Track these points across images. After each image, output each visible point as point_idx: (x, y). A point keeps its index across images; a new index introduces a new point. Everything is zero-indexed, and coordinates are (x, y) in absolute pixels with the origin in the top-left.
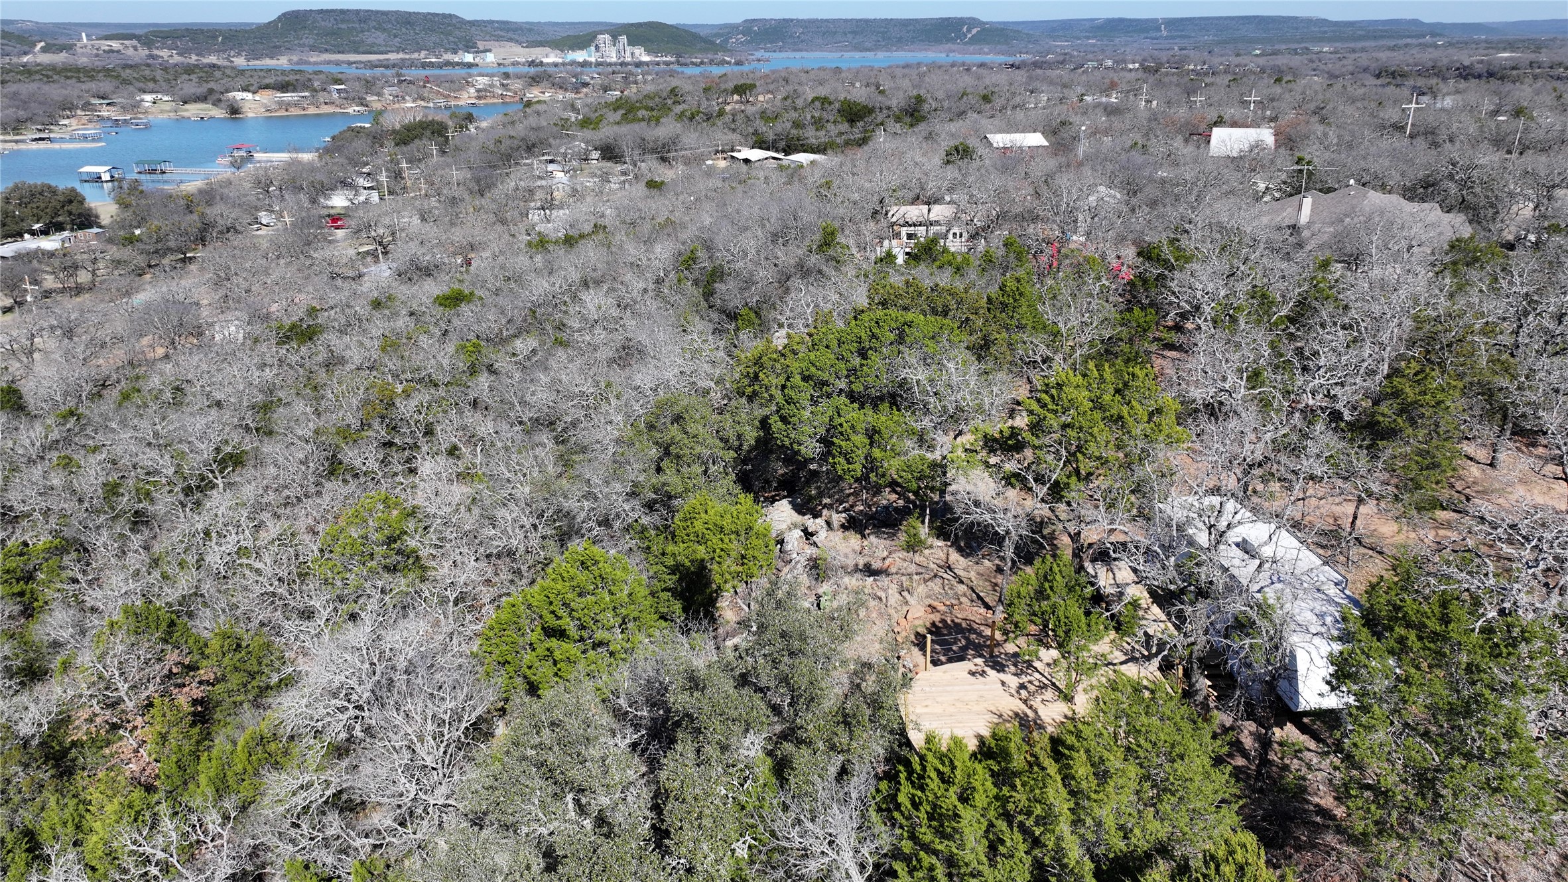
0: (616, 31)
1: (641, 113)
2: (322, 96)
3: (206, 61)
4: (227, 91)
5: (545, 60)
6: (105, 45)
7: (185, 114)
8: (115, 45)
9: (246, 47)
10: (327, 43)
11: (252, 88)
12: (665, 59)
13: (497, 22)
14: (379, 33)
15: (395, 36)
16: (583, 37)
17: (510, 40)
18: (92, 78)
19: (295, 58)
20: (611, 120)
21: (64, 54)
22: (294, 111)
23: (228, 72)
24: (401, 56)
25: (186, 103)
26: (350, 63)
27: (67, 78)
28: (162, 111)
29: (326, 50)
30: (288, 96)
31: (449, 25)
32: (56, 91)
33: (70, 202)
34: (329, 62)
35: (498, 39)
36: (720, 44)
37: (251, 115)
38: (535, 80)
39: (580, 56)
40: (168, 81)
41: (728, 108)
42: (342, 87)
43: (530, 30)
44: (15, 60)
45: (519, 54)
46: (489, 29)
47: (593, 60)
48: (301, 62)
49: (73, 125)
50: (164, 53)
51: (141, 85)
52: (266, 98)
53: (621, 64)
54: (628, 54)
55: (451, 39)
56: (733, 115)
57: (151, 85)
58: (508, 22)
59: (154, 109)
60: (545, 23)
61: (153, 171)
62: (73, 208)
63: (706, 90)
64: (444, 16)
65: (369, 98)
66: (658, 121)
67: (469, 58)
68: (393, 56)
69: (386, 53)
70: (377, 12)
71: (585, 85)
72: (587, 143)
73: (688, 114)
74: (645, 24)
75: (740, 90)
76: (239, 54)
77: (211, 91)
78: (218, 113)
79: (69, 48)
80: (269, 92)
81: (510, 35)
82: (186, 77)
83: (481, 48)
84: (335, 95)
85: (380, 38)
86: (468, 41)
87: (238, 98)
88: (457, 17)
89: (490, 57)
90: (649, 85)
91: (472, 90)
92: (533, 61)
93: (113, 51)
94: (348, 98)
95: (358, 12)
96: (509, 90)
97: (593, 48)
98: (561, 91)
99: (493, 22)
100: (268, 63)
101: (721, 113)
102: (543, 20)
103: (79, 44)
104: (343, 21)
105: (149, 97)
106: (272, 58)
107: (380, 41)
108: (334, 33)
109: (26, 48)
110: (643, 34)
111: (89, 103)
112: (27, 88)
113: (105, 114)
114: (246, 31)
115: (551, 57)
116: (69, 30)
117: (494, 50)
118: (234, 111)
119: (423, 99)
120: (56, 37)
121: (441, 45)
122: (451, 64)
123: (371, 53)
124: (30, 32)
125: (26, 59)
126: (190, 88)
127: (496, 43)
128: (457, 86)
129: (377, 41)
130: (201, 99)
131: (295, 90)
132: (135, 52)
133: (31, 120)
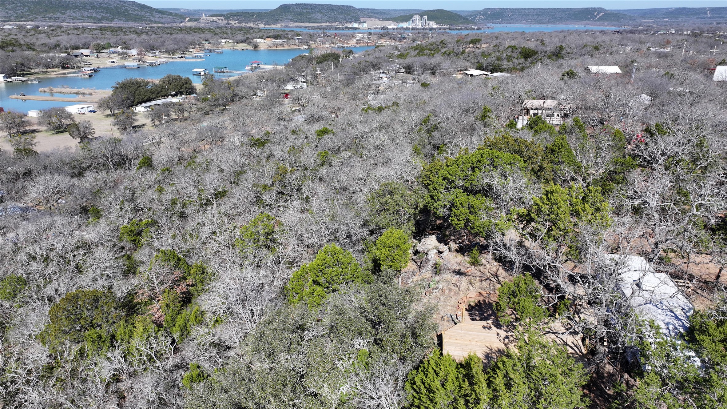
0: (422, 14)
1: (425, 52)
2: (291, 41)
3: (248, 25)
4: (254, 38)
5: (389, 27)
6: (211, 19)
7: (237, 48)
8: (215, 19)
9: (265, 20)
10: (297, 18)
11: (264, 37)
12: (444, 27)
13: (370, 9)
14: (319, 14)
15: (326, 16)
16: (407, 16)
17: (375, 17)
18: (204, 32)
19: (284, 25)
20: (412, 55)
21: (196, 22)
22: (280, 48)
23: (256, 30)
24: (327, 24)
25: (237, 43)
26: (306, 27)
27: (195, 32)
28: (228, 47)
29: (297, 21)
30: (277, 41)
31: (349, 11)
32: (190, 38)
33: (187, 83)
34: (297, 27)
35: (370, 17)
36: (471, 20)
37: (262, 49)
38: (382, 36)
39: (405, 25)
40: (232, 34)
41: (467, 50)
42: (300, 37)
43: (384, 13)
44: (178, 25)
45: (378, 24)
46: (366, 12)
47: (410, 27)
48: (286, 26)
49: (195, 51)
50: (233, 22)
51: (222, 35)
52: (269, 41)
53: (423, 29)
54: (427, 24)
55: (349, 17)
56: (469, 54)
57: (225, 35)
58: (375, 10)
59: (225, 46)
60: (391, 10)
61: (220, 72)
62: (187, 86)
63: (457, 42)
64: (347, 6)
65: (311, 43)
66: (433, 55)
67: (356, 25)
68: (324, 24)
69: (321, 23)
70: (319, 5)
71: (405, 38)
72: (400, 65)
73: (447, 53)
74: (437, 10)
75: (473, 42)
76: (262, 23)
77: (248, 38)
78: (250, 48)
79: (198, 20)
80: (270, 39)
81: (375, 15)
82: (239, 32)
83: (362, 21)
84: (297, 41)
85: (319, 16)
86: (356, 18)
87: (258, 41)
88: (353, 7)
89: (365, 25)
90: (433, 38)
91: (355, 40)
92: (384, 27)
93: (213, 21)
94: (302, 42)
95: (311, 5)
96: (371, 40)
97: (411, 22)
98: (393, 41)
99: (368, 9)
100: (273, 26)
101: (463, 52)
102: (390, 9)
103: (202, 18)
104: (305, 9)
105: (224, 41)
106: (275, 25)
107: (319, 18)
108: (300, 14)
109: (182, 20)
110: (434, 15)
111: (201, 43)
112: (179, 36)
113: (207, 47)
114: (265, 13)
115: (392, 25)
116: (199, 12)
117: (367, 22)
118: (256, 47)
119: (333, 44)
120: (194, 15)
121: (345, 20)
122: (347, 28)
123: (315, 23)
124: (185, 14)
125: (182, 24)
126: (240, 37)
127: (369, 19)
128: (348, 37)
129: (318, 18)
130: (244, 41)
131: (281, 38)
132: (222, 22)
133: (179, 49)
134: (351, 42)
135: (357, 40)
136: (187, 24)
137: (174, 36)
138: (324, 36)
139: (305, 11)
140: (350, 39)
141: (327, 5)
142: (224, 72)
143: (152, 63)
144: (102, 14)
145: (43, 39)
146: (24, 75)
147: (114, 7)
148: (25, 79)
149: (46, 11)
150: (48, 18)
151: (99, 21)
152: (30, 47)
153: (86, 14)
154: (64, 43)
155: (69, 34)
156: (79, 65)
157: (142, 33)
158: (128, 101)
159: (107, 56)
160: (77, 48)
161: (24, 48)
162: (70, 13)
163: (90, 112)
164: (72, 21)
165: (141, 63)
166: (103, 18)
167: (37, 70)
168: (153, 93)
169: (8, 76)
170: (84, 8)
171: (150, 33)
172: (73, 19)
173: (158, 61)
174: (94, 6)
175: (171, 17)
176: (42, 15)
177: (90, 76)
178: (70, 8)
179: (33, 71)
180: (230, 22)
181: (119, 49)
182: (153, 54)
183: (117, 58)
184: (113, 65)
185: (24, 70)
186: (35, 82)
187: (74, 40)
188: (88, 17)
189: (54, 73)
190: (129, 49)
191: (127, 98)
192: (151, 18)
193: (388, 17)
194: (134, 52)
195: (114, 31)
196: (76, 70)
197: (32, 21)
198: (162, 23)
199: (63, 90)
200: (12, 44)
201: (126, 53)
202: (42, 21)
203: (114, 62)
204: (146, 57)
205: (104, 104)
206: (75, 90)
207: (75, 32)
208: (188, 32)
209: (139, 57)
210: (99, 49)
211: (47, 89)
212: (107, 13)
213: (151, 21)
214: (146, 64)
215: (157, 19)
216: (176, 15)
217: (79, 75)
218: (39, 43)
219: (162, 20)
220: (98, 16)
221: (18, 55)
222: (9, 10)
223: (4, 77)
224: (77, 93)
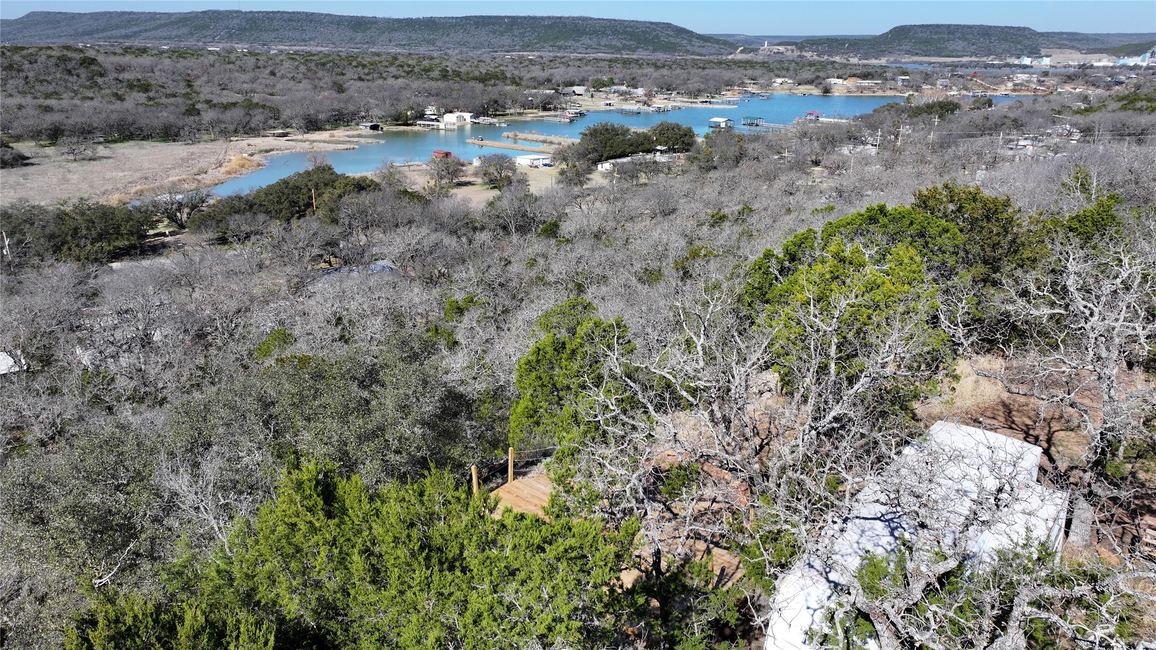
2: (890, 84)
3: (831, 59)
4: (828, 78)
5: (1096, 64)
6: (775, 49)
7: (796, 92)
8: (781, 49)
9: (862, 51)
10: (919, 49)
11: (844, 77)
13: (1067, 33)
14: (961, 42)
15: (973, 44)
16: (1141, 45)
17: (1073, 48)
18: (753, 67)
19: (892, 59)
21: (751, 54)
22: (867, 93)
23: (836, 66)
24: (973, 59)
25: (799, 84)
26: (930, 63)
27: (739, 67)
28: (783, 89)
29: (917, 54)
30: (865, 83)
31: (1021, 36)
34: (914, 63)
35: (1062, 47)
37: (836, 94)
38: (1070, 78)
39: (1131, 61)
40: (795, 70)
42: (908, 78)
43: (1095, 40)
44: (724, 57)
45: (1074, 59)
46: (1056, 39)
47: (1143, 64)
48: (896, 62)
51: (779, 72)
52: (851, 83)
55: (1019, 47)
57: (784, 72)
58: (1076, 34)
59: (778, 88)
60: (1114, 35)
61: (751, 125)
64: (1019, 29)
65: (924, 87)
67: (1027, 61)
68: (965, 59)
69: (962, 56)
70: (964, 26)
71: (1120, 83)
76: (856, 56)
77: (818, 77)
78: (816, 91)
79: (755, 50)
80: (854, 79)
81: (1074, 44)
82: (808, 68)
83: (1043, 54)
84: (900, 83)
85: (960, 45)
86: (1033, 49)
87: (833, 82)
88: (1030, 30)
89: (1046, 61)
91: (1010, 85)
92: (1084, 65)
93: (778, 53)
95: (949, 26)
97: (1148, 55)
98: (1093, 88)
99: (1062, 33)
100: (873, 62)
104: (936, 33)
105: (779, 80)
106: (876, 59)
107: (960, 48)
108: (927, 42)
109: (732, 50)
111: (743, 83)
113: (750, 89)
114: (865, 40)
115: (1104, 61)
116: (760, 40)
117: (1054, 56)
118: (827, 91)
119: (966, 89)
120: (751, 44)
121: (1008, 51)
122: (1008, 65)
123: (949, 56)
124: (738, 42)
125: (730, 57)
126: (806, 75)
127: (1058, 50)
128: (999, 80)
129: (957, 48)
130: (810, 82)
131: (873, 78)
132: (792, 53)
133: (705, 91)
134: (1003, 88)
135: (1015, 85)
136: (739, 56)
137: (707, 71)
138: (952, 76)
139: (935, 37)
140: (1002, 82)
141: (979, 26)
142: (757, 125)
143: (659, 108)
144: (624, 41)
145: (537, 72)
146: (496, 115)
147: (642, 32)
148: (495, 120)
149: (557, 38)
150: (558, 46)
151: (619, 50)
152: (515, 82)
153: (604, 41)
154: (558, 77)
155: (569, 66)
156: (564, 106)
157: (664, 66)
158: (595, 154)
159: (604, 96)
160: (572, 84)
161: (508, 82)
162: (586, 40)
163: (545, 165)
164: (584, 51)
165: (646, 107)
166: (624, 47)
167: (512, 111)
168: (631, 145)
169: (476, 116)
170: (604, 34)
171: (674, 66)
172: (586, 49)
173: (670, 105)
174: (616, 30)
175: (717, 46)
176: (551, 43)
177: (571, 121)
178: (587, 34)
179: (508, 111)
180: (804, 54)
181: (624, 88)
182: (665, 96)
183: (616, 99)
184: (608, 108)
185: (497, 110)
186: (503, 125)
187: (572, 73)
188: (606, 46)
189: (531, 115)
190: (636, 88)
191: (595, 150)
192: (689, 47)
193: (1102, 47)
194: (640, 91)
195: (626, 63)
196: (558, 113)
197: (538, 51)
198: (701, 55)
199: (530, 136)
200: (495, 77)
201: (629, 93)
202: (550, 51)
203: (610, 104)
204: (654, 100)
205: (561, 156)
206: (542, 138)
207: (578, 63)
208: (729, 66)
209: (646, 99)
210: (598, 85)
211: (511, 134)
212: (631, 40)
213: (687, 52)
214: (651, 109)
215: (696, 49)
216: (725, 43)
217: (558, 119)
218: (528, 76)
219: (703, 51)
220: (619, 44)
221: (493, 91)
222: (516, 36)
223: (471, 117)
224: (544, 142)
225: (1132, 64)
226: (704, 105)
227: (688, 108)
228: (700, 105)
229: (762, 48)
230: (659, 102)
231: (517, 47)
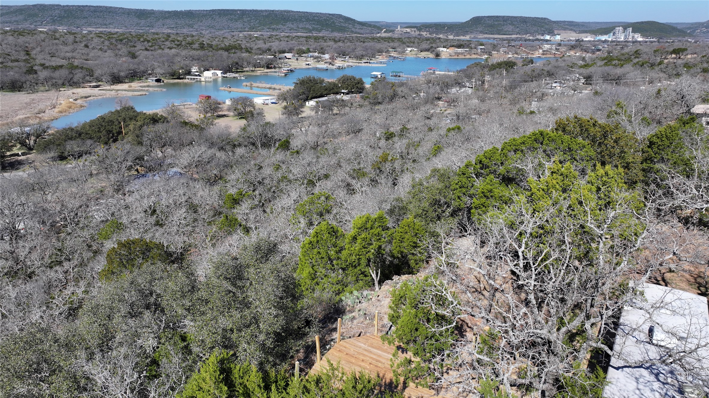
0: (625, 26)
2: (474, 51)
3: (438, 36)
4: (438, 47)
5: (585, 39)
6: (405, 30)
7: (420, 56)
8: (408, 30)
9: (455, 32)
10: (488, 30)
11: (447, 47)
12: (652, 40)
13: (567, 22)
14: (511, 26)
15: (518, 28)
16: (608, 29)
17: (571, 30)
18: (393, 41)
19: (472, 36)
21: (391, 33)
22: (461, 57)
23: (442, 40)
24: (518, 36)
25: (421, 51)
27: (385, 41)
28: (412, 55)
29: (486, 33)
30: (459, 50)
31: (543, 23)
32: (378, 46)
33: (359, 83)
34: (486, 38)
35: (565, 29)
37: (443, 57)
38: (573, 47)
40: (418, 43)
41: (666, 61)
42: (483, 47)
43: (583, 26)
44: (375, 35)
45: (573, 36)
46: (562, 25)
47: (610, 39)
49: (380, 58)
50: (424, 34)
51: (408, 44)
52: (451, 50)
53: (625, 42)
54: (631, 37)
55: (543, 29)
56: (667, 65)
57: (412, 44)
58: (572, 22)
59: (409, 54)
60: (592, 23)
61: (396, 76)
63: (655, 51)
64: (542, 19)
65: (493, 52)
67: (548, 37)
68: (514, 36)
69: (511, 35)
70: (512, 17)
71: (599, 50)
72: (580, 74)
73: (640, 63)
75: (676, 51)
76: (452, 34)
77: (432, 47)
78: (431, 56)
79: (393, 31)
80: (453, 48)
81: (572, 27)
82: (425, 42)
83: (555, 33)
84: (479, 51)
85: (510, 28)
86: (550, 30)
87: (441, 50)
88: (548, 19)
89: (558, 38)
90: (630, 49)
91: (541, 51)
92: (578, 40)
93: (407, 33)
94: (484, 52)
95: (504, 17)
96: (559, 51)
97: (612, 34)
98: (585, 53)
99: (565, 21)
100: (462, 38)
101: (660, 63)
102: (591, 21)
104: (496, 21)
105: (409, 49)
106: (464, 36)
107: (510, 30)
108: (491, 26)
109: (379, 31)
110: (638, 27)
111: (388, 51)
112: (371, 44)
113: (392, 54)
114: (456, 25)
115: (588, 38)
116: (395, 25)
117: (562, 34)
118: (438, 55)
119: (517, 54)
120: (390, 27)
121: (537, 32)
122: (537, 40)
123: (505, 35)
124: (382, 26)
125: (378, 35)
126: (425, 45)
127: (564, 31)
128: (534, 49)
129: (509, 30)
130: (427, 50)
131: (464, 47)
132: (414, 33)
133: (366, 56)
134: (537, 53)
135: (544, 51)
136: (384, 35)
137: (366, 44)
138: (509, 46)
139: (496, 23)
140: (537, 50)
141: (521, 17)
142: (399, 76)
143: (339, 66)
144: (313, 26)
145: (261, 44)
146: (237, 72)
147: (324, 19)
148: (237, 75)
149: (271, 23)
150: (272, 29)
151: (310, 31)
152: (248, 50)
153: (301, 26)
154: (275, 48)
155: (281, 40)
156: (280, 66)
157: (339, 41)
158: (304, 96)
159: (305, 59)
160: (284, 52)
161: (244, 51)
162: (289, 25)
163: (272, 103)
164: (289, 31)
165: (331, 66)
166: (314, 29)
167: (247, 69)
168: (326, 90)
169: (225, 73)
170: (301, 21)
171: (346, 41)
172: (290, 30)
173: (346, 64)
174: (308, 18)
175: (370, 28)
176: (268, 27)
177: (286, 75)
178: (290, 21)
179: (245, 69)
180: (422, 33)
181: (316, 54)
182: (342, 59)
183: (312, 61)
184: (307, 66)
185: (238, 69)
186: (243, 78)
187: (283, 45)
188: (302, 28)
189: (260, 71)
190: (324, 54)
191: (304, 93)
192: (353, 29)
193: (586, 29)
194: (327, 56)
195: (316, 39)
196: (277, 70)
197: (260, 31)
198: (361, 34)
199: (260, 85)
200: (236, 48)
201: (320, 57)
202: (267, 32)
203: (309, 64)
204: (336, 61)
205: (283, 97)
206: (268, 86)
207: (286, 39)
208: (379, 40)
209: (331, 61)
210: (300, 53)
211: (248, 84)
212: (317, 24)
213: (352, 32)
214: (335, 67)
215: (357, 30)
216: (375, 26)
217: (277, 74)
218: (256, 47)
219: (362, 31)
220: (310, 27)
221: (235, 57)
222: (246, 22)
223: (222, 73)
224: (270, 88)
225: (603, 39)
226: (366, 64)
227: (356, 66)
228: (364, 65)
229: (397, 30)
230: (339, 63)
231: (247, 29)
